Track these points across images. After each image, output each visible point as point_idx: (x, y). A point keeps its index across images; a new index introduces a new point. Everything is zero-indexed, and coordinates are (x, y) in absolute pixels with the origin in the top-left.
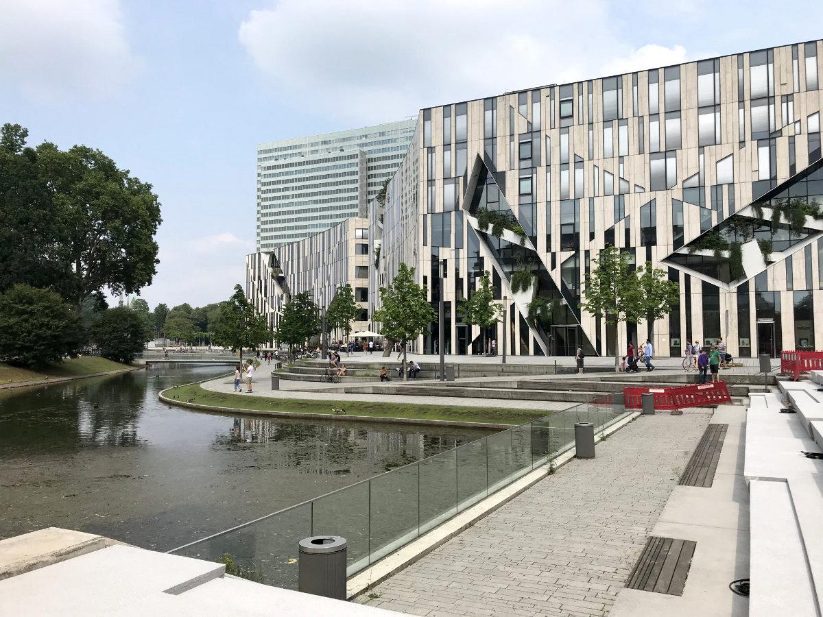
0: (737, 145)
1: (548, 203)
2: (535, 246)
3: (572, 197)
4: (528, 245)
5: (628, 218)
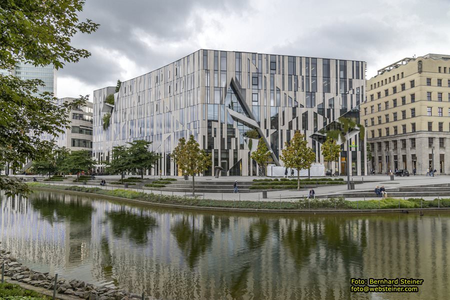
1: (265, 106)
4: (257, 125)
5: (297, 118)
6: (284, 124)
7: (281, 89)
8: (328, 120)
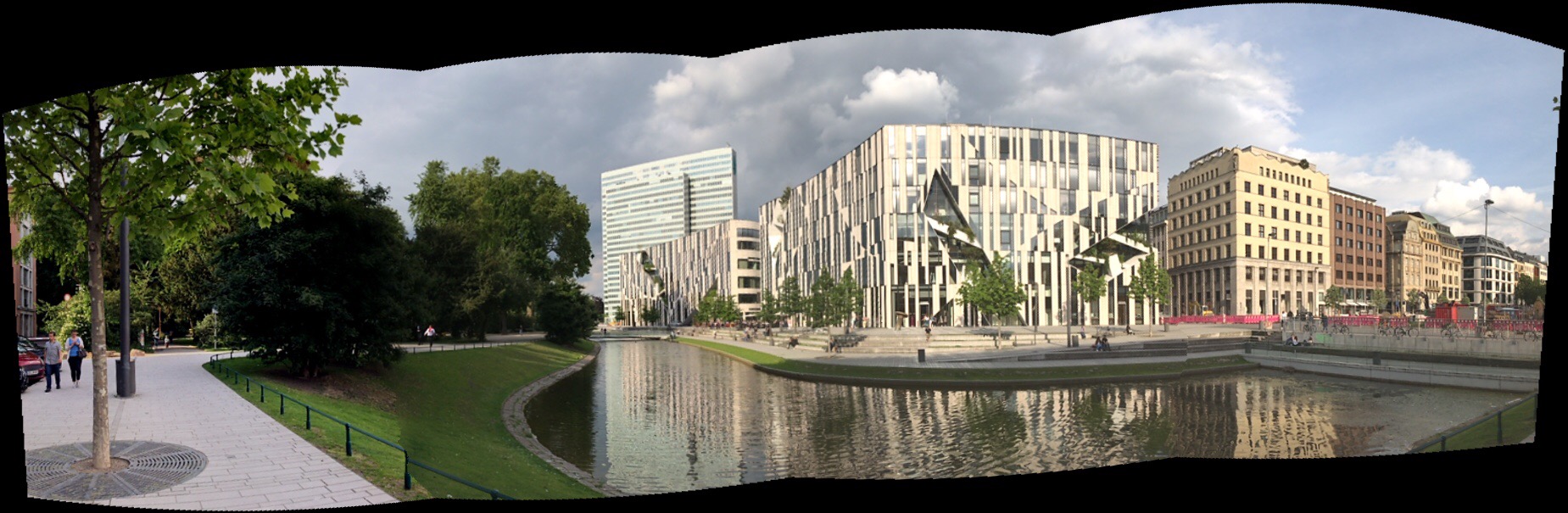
0: (1109, 194)
1: (992, 213)
2: (982, 245)
3: (1008, 211)
4: (976, 244)
5: (1046, 231)
6: (1022, 242)
7: (1018, 185)
8: (1097, 235)
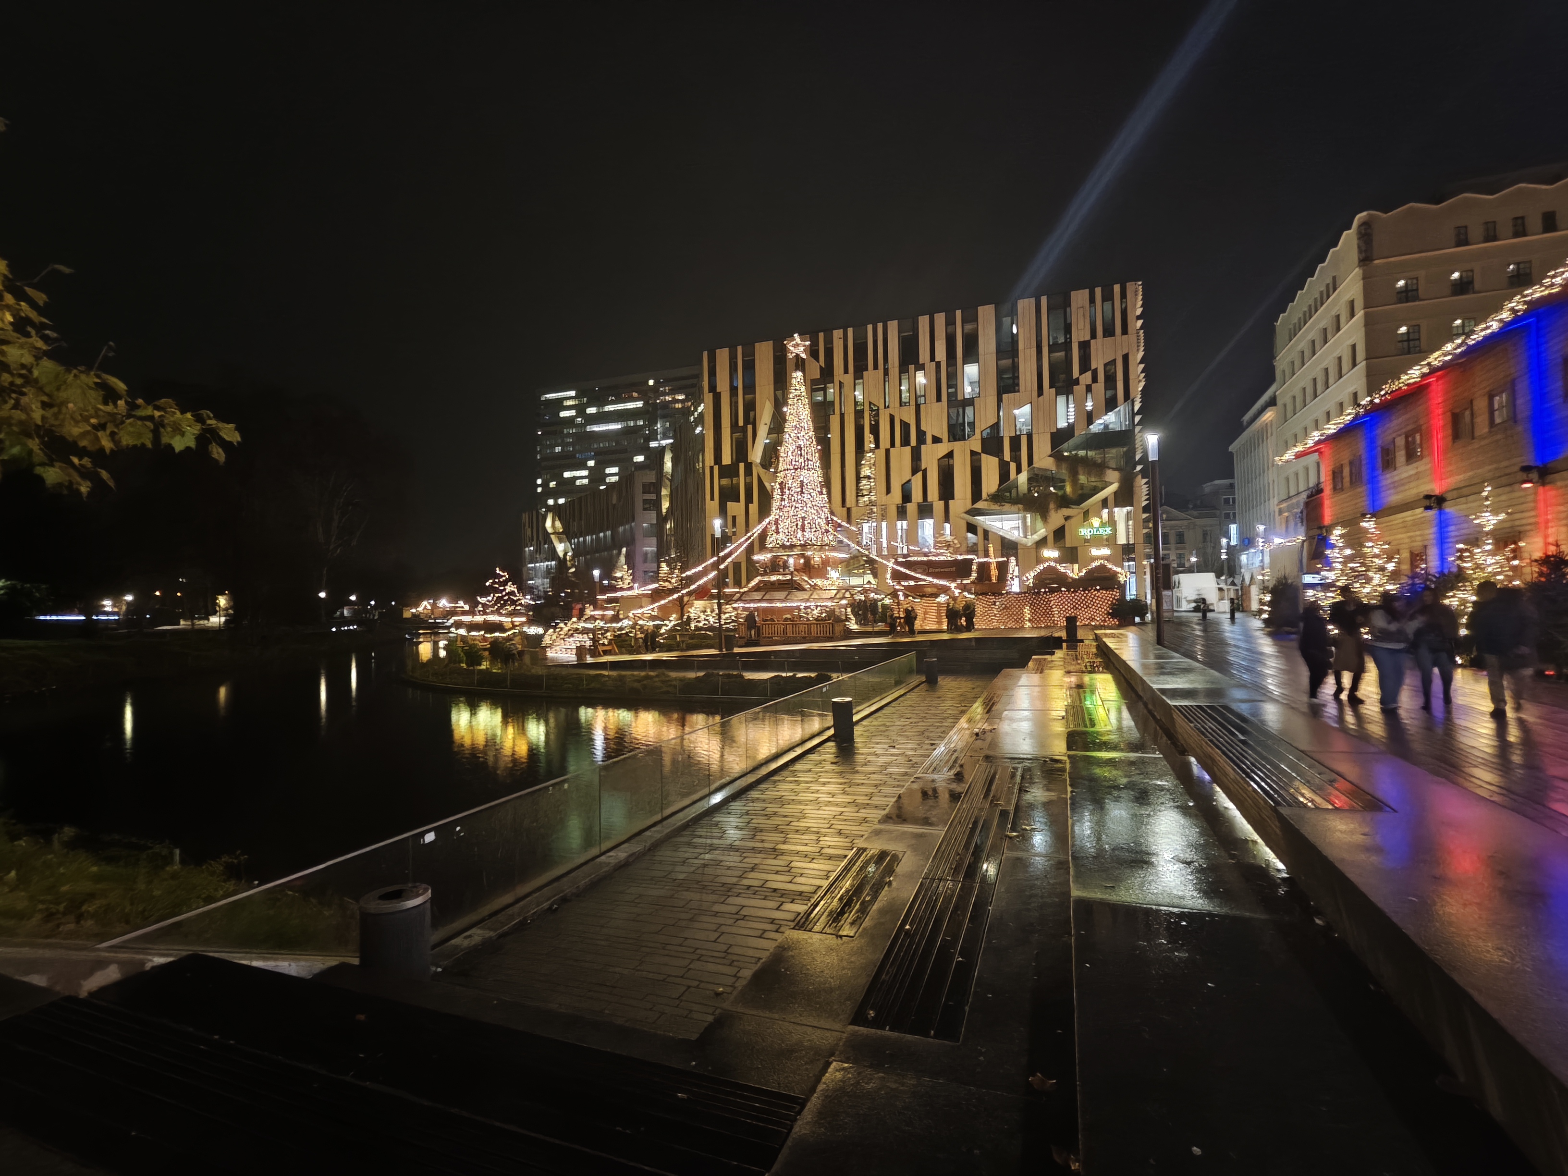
0: (1035, 393)
5: (925, 472)
6: (888, 491)
8: (1013, 465)
